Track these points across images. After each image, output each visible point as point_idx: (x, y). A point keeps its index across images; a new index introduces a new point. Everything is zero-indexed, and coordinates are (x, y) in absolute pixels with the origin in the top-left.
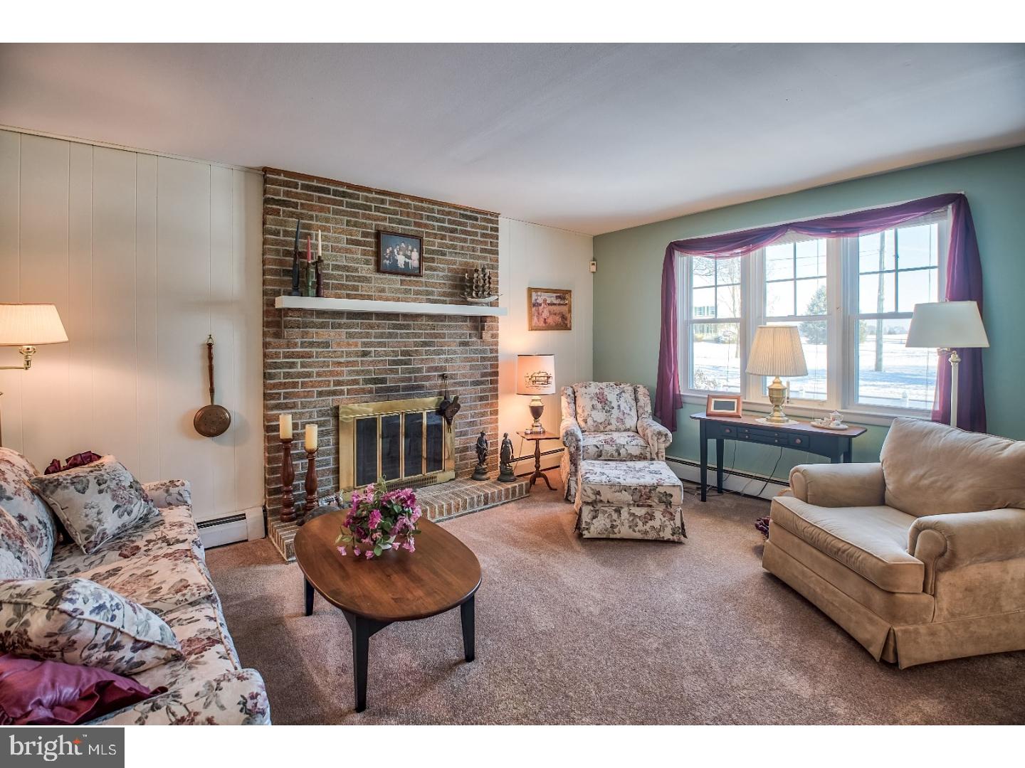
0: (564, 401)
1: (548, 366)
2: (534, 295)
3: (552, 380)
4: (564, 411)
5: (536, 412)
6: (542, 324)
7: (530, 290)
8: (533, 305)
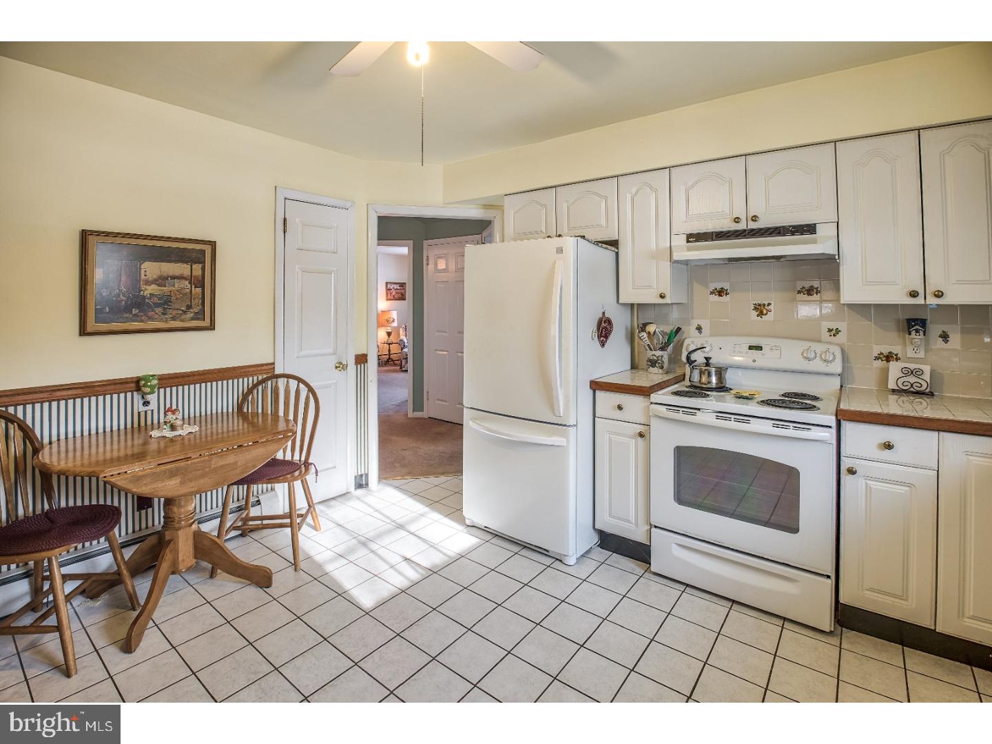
0: (401, 331)
1: (394, 315)
2: (389, 286)
3: (396, 321)
4: (401, 334)
5: (389, 334)
6: (392, 298)
7: (387, 283)
8: (388, 290)
